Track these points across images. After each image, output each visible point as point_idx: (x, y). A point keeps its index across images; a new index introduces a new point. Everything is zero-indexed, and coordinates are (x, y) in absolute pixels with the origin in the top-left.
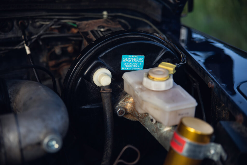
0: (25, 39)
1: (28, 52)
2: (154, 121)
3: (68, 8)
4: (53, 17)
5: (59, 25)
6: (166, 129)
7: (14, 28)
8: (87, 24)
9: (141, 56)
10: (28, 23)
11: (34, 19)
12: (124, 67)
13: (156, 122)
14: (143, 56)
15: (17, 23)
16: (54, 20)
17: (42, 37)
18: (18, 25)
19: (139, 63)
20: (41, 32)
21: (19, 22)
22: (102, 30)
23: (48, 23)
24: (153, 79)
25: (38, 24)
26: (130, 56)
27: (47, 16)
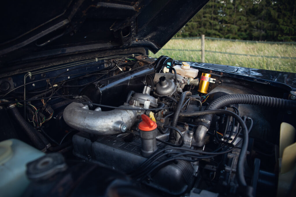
0: (118, 66)
1: (121, 70)
2: (187, 78)
4: (122, 57)
6: (192, 80)
11: (116, 58)
13: (188, 78)
20: (120, 63)
22: (144, 58)
23: (121, 59)
24: (186, 66)
27: (119, 57)
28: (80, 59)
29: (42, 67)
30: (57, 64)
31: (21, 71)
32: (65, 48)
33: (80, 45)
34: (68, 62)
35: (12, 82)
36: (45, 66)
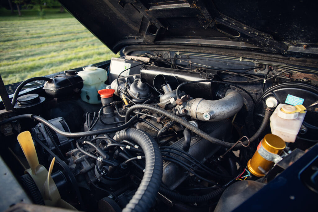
1: (265, 82)
3: (297, 64)
4: (287, 68)
5: (288, 72)
7: (266, 69)
8: (299, 75)
9: (301, 99)
10: (274, 68)
11: (277, 67)
12: (288, 101)
14: (303, 100)
15: (268, 67)
16: (287, 69)
17: (277, 77)
18: (268, 68)
19: (299, 103)
21: (269, 67)
22: (305, 80)
25: (279, 70)
26: (293, 96)
27: (285, 66)
28: (215, 53)
29: (182, 51)
30: (194, 51)
31: (170, 49)
32: (191, 39)
33: (203, 39)
34: (203, 52)
35: (169, 54)
36: (184, 50)
